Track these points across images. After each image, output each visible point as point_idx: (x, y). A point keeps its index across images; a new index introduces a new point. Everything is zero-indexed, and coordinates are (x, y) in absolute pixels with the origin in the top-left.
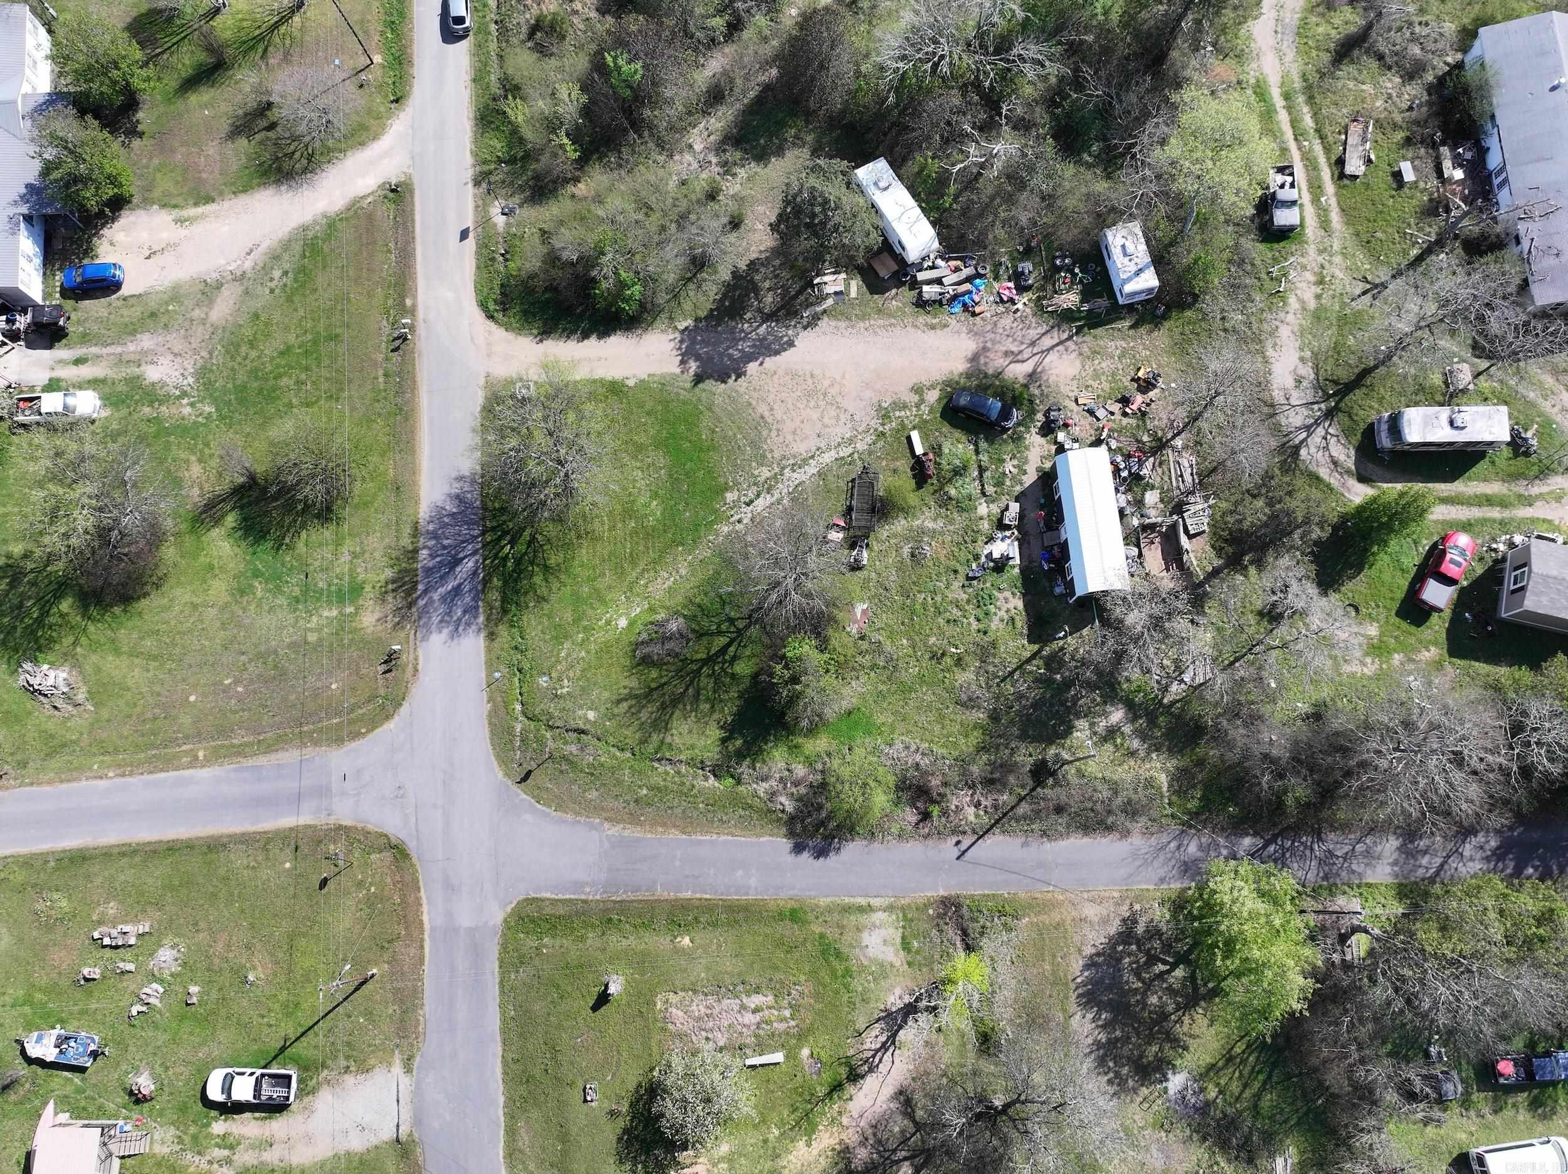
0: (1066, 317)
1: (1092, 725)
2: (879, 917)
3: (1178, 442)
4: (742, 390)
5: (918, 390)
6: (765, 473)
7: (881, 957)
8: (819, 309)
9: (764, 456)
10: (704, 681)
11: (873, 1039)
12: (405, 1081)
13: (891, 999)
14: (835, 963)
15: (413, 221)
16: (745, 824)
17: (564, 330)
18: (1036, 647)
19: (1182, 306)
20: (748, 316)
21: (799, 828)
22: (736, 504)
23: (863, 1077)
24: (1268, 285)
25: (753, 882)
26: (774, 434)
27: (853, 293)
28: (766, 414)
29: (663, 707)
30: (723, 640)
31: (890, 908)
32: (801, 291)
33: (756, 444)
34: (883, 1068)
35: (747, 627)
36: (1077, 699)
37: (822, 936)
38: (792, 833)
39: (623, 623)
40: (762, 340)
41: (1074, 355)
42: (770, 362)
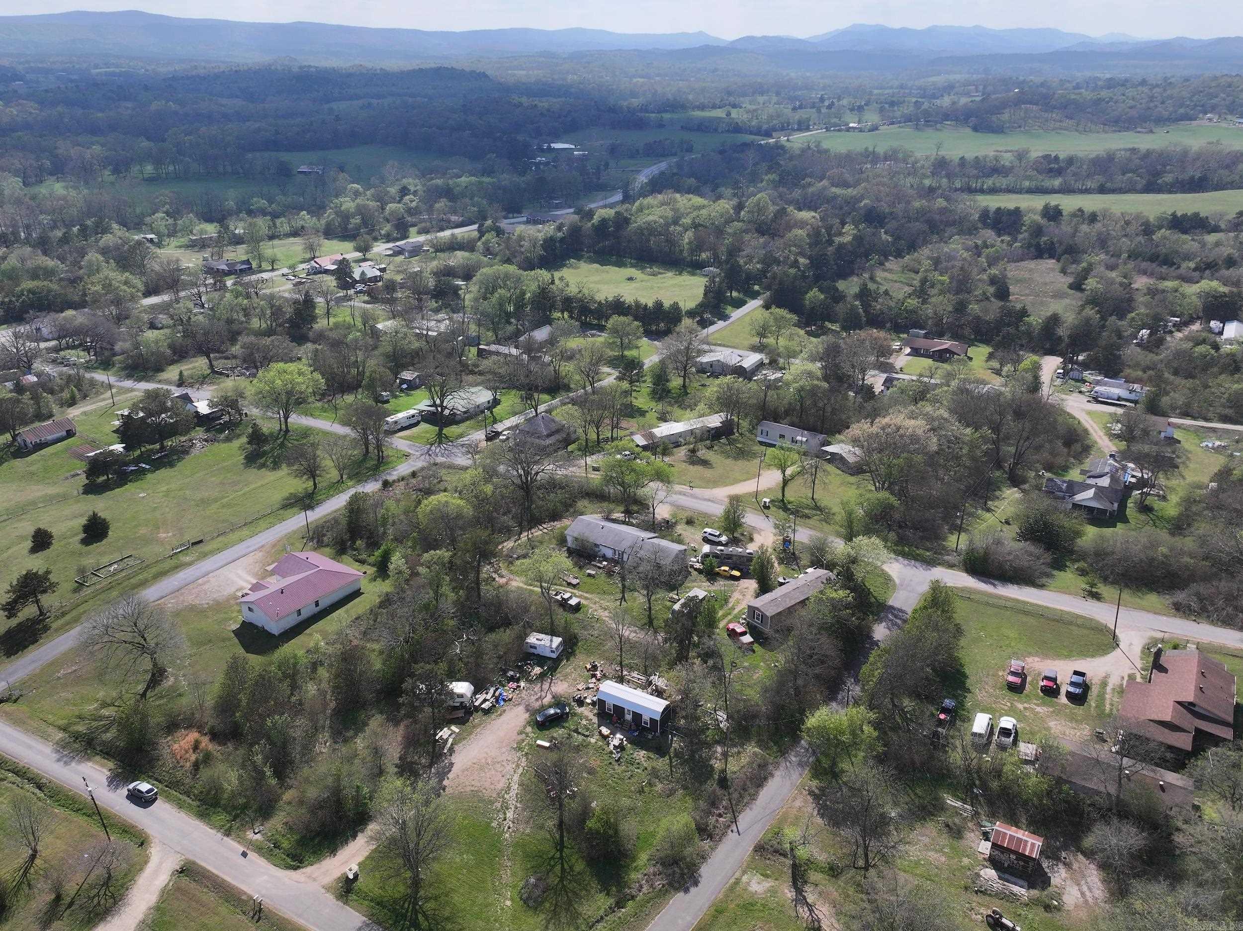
0: (542, 677)
1: (716, 758)
2: (745, 878)
3: (625, 673)
4: (451, 791)
5: (520, 733)
6: (498, 805)
7: (765, 888)
8: (449, 745)
9: (490, 801)
10: (570, 886)
11: (804, 912)
13: (789, 895)
14: (756, 907)
16: (657, 908)
17: (342, 843)
18: (667, 757)
19: (575, 644)
20: (421, 772)
21: (676, 885)
22: (499, 825)
23: (820, 926)
24: (593, 620)
25: (689, 918)
26: (484, 791)
27: (457, 730)
28: (473, 788)
29: (567, 910)
30: (558, 867)
31: (744, 872)
32: (434, 747)
33: (482, 800)
34: (821, 916)
35: (561, 854)
36: (701, 757)
37: (738, 906)
38: (677, 890)
39: (508, 903)
40: (438, 773)
41: (559, 682)
42: (450, 775)
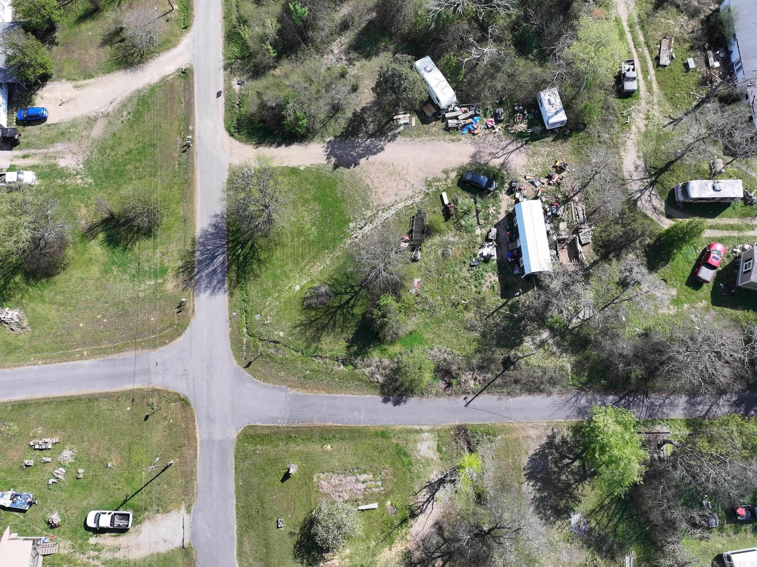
0: (520, 135)
1: (533, 339)
2: (426, 435)
3: (576, 198)
4: (358, 172)
5: (446, 172)
6: (369, 213)
7: (427, 455)
8: (397, 131)
9: (368, 205)
10: (338, 317)
11: (423, 496)
12: (187, 517)
13: (432, 477)
14: (404, 458)
15: (193, 87)
16: (359, 389)
17: (269, 142)
18: (505, 300)
19: (578, 130)
20: (361, 135)
21: (386, 390)
22: (354, 229)
23: (417, 515)
24: (621, 119)
25: (362, 418)
26: (373, 194)
27: (414, 124)
28: (370, 184)
29: (317, 330)
30: (348, 297)
31: (431, 431)
32: (387, 123)
33: (364, 199)
34: (428, 511)
35: (360, 290)
36: (525, 326)
37: (397, 445)
38: (382, 393)
39: (298, 288)
40: (368, 147)
41: (524, 154)
42: (372, 158)
